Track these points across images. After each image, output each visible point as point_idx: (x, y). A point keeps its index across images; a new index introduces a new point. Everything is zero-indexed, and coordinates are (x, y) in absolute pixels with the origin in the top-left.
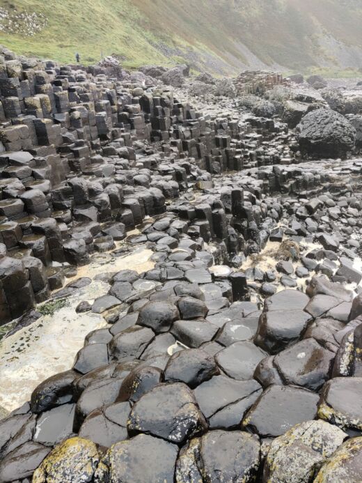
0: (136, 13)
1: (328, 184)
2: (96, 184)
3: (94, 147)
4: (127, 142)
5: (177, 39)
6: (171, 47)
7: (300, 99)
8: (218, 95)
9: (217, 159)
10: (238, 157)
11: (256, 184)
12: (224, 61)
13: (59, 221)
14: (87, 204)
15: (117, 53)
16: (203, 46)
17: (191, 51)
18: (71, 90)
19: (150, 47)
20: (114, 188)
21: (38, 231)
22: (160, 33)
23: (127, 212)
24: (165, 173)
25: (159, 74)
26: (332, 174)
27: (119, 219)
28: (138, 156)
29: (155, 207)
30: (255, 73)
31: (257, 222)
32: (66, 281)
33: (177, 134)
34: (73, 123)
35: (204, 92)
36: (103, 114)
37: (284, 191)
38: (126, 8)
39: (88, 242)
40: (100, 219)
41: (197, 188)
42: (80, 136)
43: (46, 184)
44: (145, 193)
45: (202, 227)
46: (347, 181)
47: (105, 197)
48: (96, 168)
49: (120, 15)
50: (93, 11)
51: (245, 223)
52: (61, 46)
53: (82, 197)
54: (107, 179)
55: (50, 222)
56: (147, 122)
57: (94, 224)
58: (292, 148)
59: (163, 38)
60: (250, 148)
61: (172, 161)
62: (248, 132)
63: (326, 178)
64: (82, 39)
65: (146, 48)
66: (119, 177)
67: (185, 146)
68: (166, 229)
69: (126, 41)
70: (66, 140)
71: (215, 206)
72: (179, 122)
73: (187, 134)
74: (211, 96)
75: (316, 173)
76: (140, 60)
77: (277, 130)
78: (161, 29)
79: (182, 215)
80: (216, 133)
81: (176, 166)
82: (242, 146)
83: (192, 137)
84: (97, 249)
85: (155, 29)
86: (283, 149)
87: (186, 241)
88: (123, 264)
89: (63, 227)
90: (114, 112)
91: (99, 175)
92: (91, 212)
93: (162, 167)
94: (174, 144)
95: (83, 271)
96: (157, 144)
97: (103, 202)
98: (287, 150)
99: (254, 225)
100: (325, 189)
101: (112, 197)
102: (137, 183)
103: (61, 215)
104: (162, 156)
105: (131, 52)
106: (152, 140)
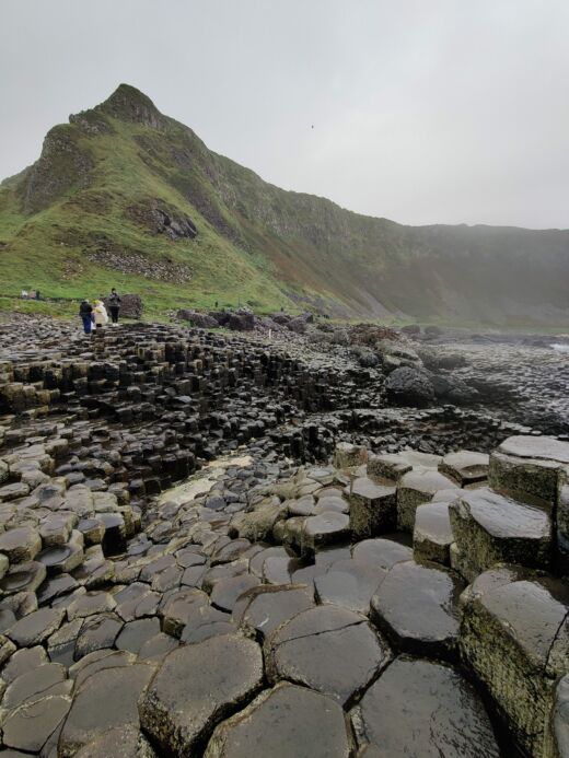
0: (272, 267)
1: (395, 427)
2: (224, 416)
3: (226, 392)
4: (247, 389)
5: (306, 288)
6: (301, 294)
7: (397, 354)
8: (333, 343)
9: (315, 401)
10: (332, 401)
11: (337, 422)
12: (348, 308)
13: (203, 436)
14: (218, 428)
15: (252, 300)
16: (330, 295)
17: (318, 299)
18: (215, 354)
19: (282, 295)
20: (235, 419)
21: (192, 440)
22: (292, 283)
23: (241, 434)
24: (269, 411)
25: (286, 321)
26: (401, 419)
27: (235, 438)
28: (253, 398)
29: (258, 432)
30: (369, 326)
31: (327, 449)
32: (204, 467)
33: (285, 382)
34: (214, 376)
35: (321, 340)
36: (234, 369)
37: (360, 430)
38: (265, 262)
39: (217, 448)
40: (224, 437)
41: (291, 423)
42: (217, 385)
43: (197, 415)
44: (252, 424)
45: (286, 448)
46: (412, 427)
47: (229, 424)
48: (224, 406)
49: (258, 268)
50: (236, 266)
51: (317, 449)
52: (206, 293)
53: (216, 424)
54: (231, 414)
55: (199, 435)
56: (263, 373)
57: (221, 439)
58: (382, 396)
59: (294, 287)
60: (344, 394)
61: (277, 403)
62: (346, 380)
63: (395, 422)
64: (224, 288)
65: (278, 296)
66: (238, 413)
67: (290, 391)
68: (262, 446)
69: (261, 290)
70: (210, 388)
71: (297, 435)
72: (287, 373)
73: (293, 382)
74: (326, 344)
75: (386, 418)
76: (272, 306)
77: (373, 380)
78: (293, 280)
79: (274, 438)
80: (317, 381)
81: (278, 407)
82: (338, 392)
83: (296, 384)
84: (221, 453)
85: (287, 279)
86: (375, 396)
87: (274, 454)
88: (235, 461)
89: (204, 439)
90: (241, 366)
91: (227, 411)
92: (219, 433)
93: (269, 406)
94: (281, 390)
95: (212, 464)
96: (269, 389)
97: (227, 428)
98: (378, 398)
99: (324, 450)
100: (393, 431)
101: (233, 424)
102: (249, 417)
103: (204, 433)
104: (270, 398)
105: (264, 300)
106: (266, 386)
